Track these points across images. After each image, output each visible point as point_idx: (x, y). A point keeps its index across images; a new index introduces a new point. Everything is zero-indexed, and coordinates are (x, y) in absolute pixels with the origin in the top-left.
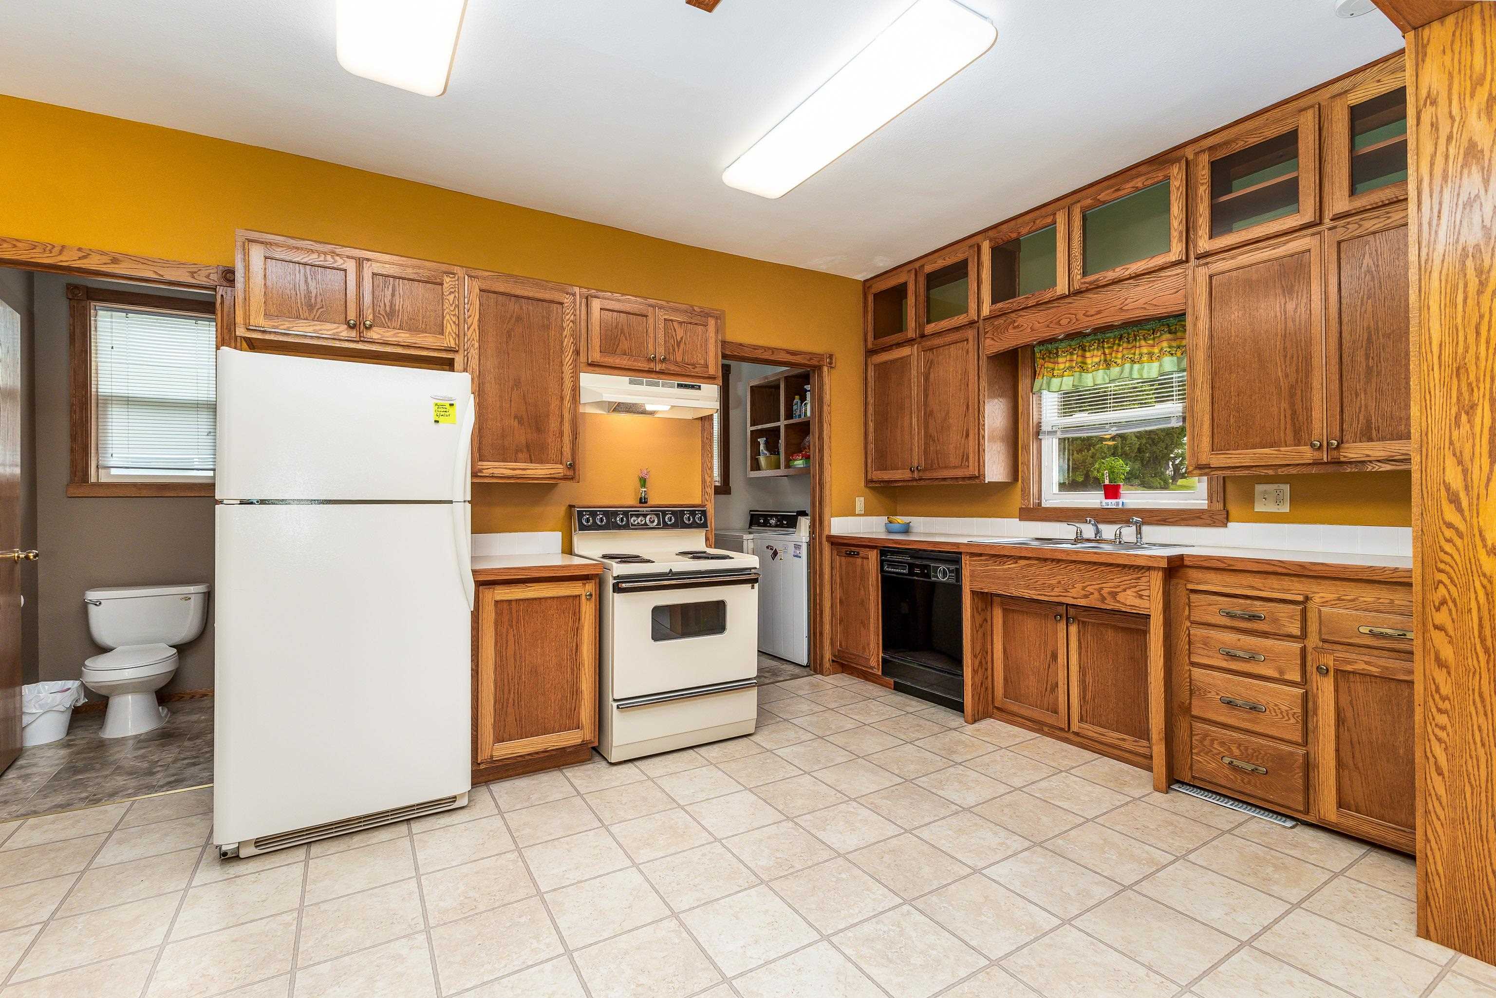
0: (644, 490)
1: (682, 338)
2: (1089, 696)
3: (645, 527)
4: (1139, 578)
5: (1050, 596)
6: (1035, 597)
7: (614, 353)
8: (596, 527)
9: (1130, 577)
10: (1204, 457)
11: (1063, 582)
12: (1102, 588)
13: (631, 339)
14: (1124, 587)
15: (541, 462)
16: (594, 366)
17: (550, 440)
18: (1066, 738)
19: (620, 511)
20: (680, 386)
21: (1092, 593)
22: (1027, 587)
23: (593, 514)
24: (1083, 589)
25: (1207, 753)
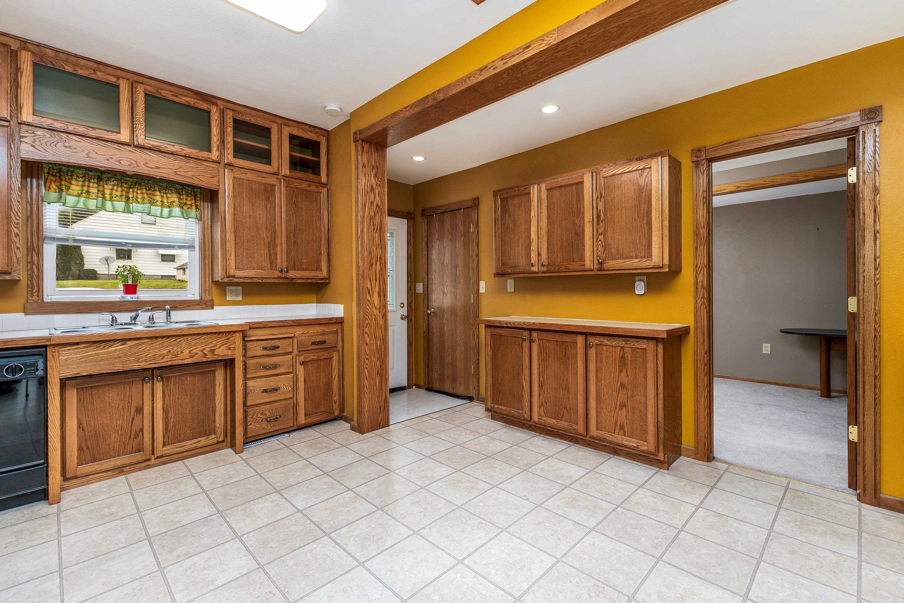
2: (171, 425)
4: (228, 339)
5: (160, 363)
6: (145, 367)
9: (223, 339)
10: (232, 271)
11: (172, 351)
12: (204, 349)
14: (219, 345)
18: (148, 465)
21: (197, 354)
22: (138, 361)
24: (190, 352)
25: (255, 422)
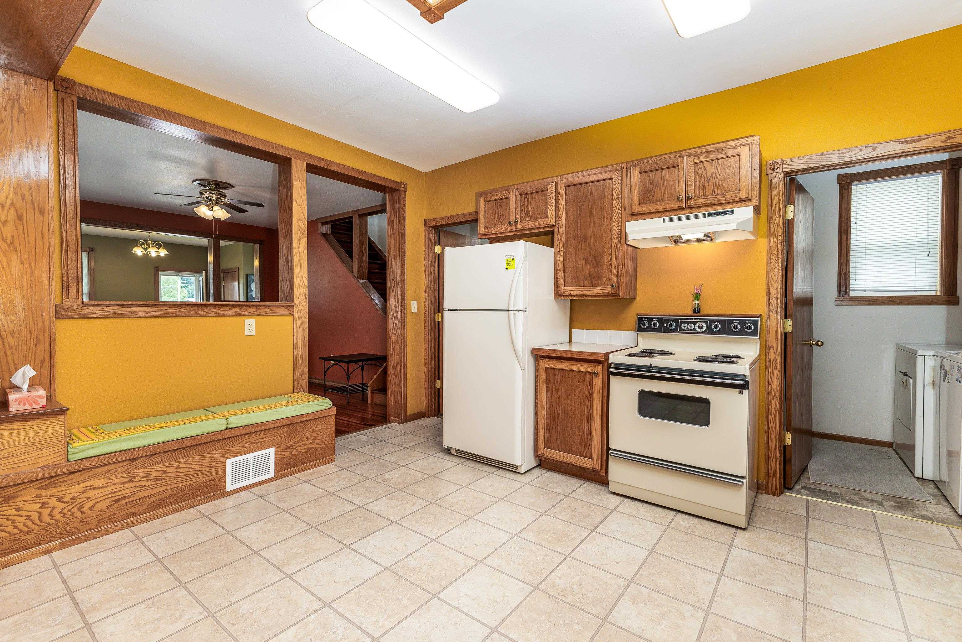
0: (697, 302)
1: (712, 174)
3: (693, 331)
7: (650, 202)
8: (650, 329)
13: (664, 189)
15: (598, 285)
16: (636, 215)
17: (604, 271)
19: (671, 318)
20: (710, 215)
23: (650, 320)
